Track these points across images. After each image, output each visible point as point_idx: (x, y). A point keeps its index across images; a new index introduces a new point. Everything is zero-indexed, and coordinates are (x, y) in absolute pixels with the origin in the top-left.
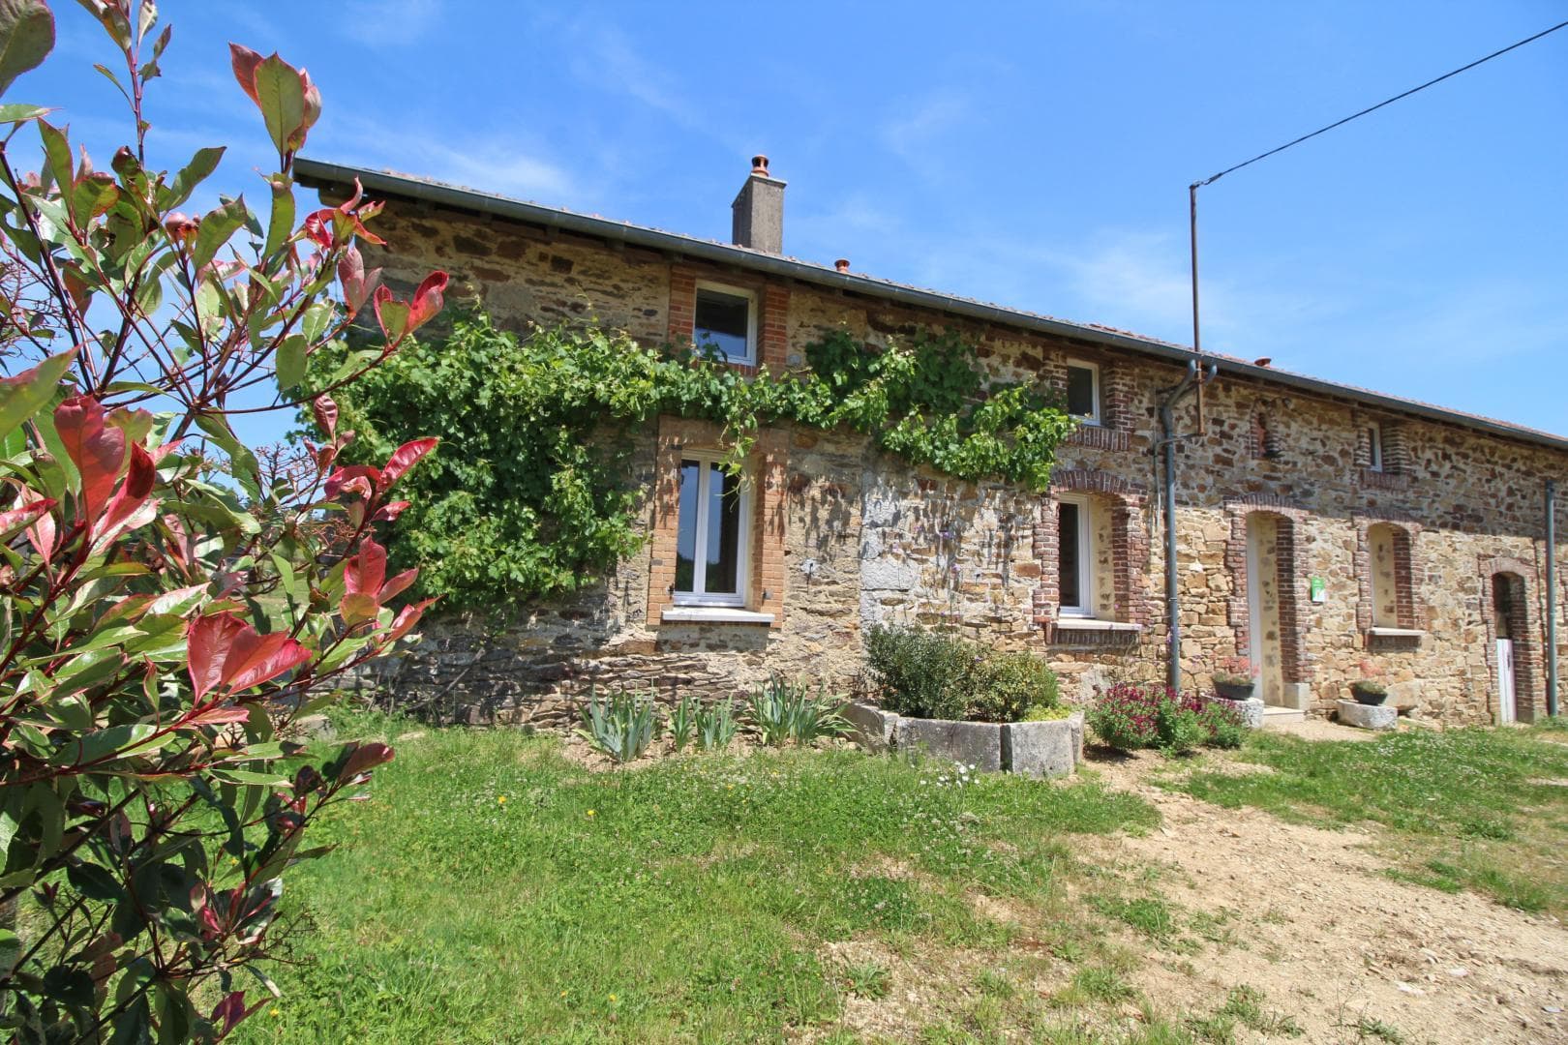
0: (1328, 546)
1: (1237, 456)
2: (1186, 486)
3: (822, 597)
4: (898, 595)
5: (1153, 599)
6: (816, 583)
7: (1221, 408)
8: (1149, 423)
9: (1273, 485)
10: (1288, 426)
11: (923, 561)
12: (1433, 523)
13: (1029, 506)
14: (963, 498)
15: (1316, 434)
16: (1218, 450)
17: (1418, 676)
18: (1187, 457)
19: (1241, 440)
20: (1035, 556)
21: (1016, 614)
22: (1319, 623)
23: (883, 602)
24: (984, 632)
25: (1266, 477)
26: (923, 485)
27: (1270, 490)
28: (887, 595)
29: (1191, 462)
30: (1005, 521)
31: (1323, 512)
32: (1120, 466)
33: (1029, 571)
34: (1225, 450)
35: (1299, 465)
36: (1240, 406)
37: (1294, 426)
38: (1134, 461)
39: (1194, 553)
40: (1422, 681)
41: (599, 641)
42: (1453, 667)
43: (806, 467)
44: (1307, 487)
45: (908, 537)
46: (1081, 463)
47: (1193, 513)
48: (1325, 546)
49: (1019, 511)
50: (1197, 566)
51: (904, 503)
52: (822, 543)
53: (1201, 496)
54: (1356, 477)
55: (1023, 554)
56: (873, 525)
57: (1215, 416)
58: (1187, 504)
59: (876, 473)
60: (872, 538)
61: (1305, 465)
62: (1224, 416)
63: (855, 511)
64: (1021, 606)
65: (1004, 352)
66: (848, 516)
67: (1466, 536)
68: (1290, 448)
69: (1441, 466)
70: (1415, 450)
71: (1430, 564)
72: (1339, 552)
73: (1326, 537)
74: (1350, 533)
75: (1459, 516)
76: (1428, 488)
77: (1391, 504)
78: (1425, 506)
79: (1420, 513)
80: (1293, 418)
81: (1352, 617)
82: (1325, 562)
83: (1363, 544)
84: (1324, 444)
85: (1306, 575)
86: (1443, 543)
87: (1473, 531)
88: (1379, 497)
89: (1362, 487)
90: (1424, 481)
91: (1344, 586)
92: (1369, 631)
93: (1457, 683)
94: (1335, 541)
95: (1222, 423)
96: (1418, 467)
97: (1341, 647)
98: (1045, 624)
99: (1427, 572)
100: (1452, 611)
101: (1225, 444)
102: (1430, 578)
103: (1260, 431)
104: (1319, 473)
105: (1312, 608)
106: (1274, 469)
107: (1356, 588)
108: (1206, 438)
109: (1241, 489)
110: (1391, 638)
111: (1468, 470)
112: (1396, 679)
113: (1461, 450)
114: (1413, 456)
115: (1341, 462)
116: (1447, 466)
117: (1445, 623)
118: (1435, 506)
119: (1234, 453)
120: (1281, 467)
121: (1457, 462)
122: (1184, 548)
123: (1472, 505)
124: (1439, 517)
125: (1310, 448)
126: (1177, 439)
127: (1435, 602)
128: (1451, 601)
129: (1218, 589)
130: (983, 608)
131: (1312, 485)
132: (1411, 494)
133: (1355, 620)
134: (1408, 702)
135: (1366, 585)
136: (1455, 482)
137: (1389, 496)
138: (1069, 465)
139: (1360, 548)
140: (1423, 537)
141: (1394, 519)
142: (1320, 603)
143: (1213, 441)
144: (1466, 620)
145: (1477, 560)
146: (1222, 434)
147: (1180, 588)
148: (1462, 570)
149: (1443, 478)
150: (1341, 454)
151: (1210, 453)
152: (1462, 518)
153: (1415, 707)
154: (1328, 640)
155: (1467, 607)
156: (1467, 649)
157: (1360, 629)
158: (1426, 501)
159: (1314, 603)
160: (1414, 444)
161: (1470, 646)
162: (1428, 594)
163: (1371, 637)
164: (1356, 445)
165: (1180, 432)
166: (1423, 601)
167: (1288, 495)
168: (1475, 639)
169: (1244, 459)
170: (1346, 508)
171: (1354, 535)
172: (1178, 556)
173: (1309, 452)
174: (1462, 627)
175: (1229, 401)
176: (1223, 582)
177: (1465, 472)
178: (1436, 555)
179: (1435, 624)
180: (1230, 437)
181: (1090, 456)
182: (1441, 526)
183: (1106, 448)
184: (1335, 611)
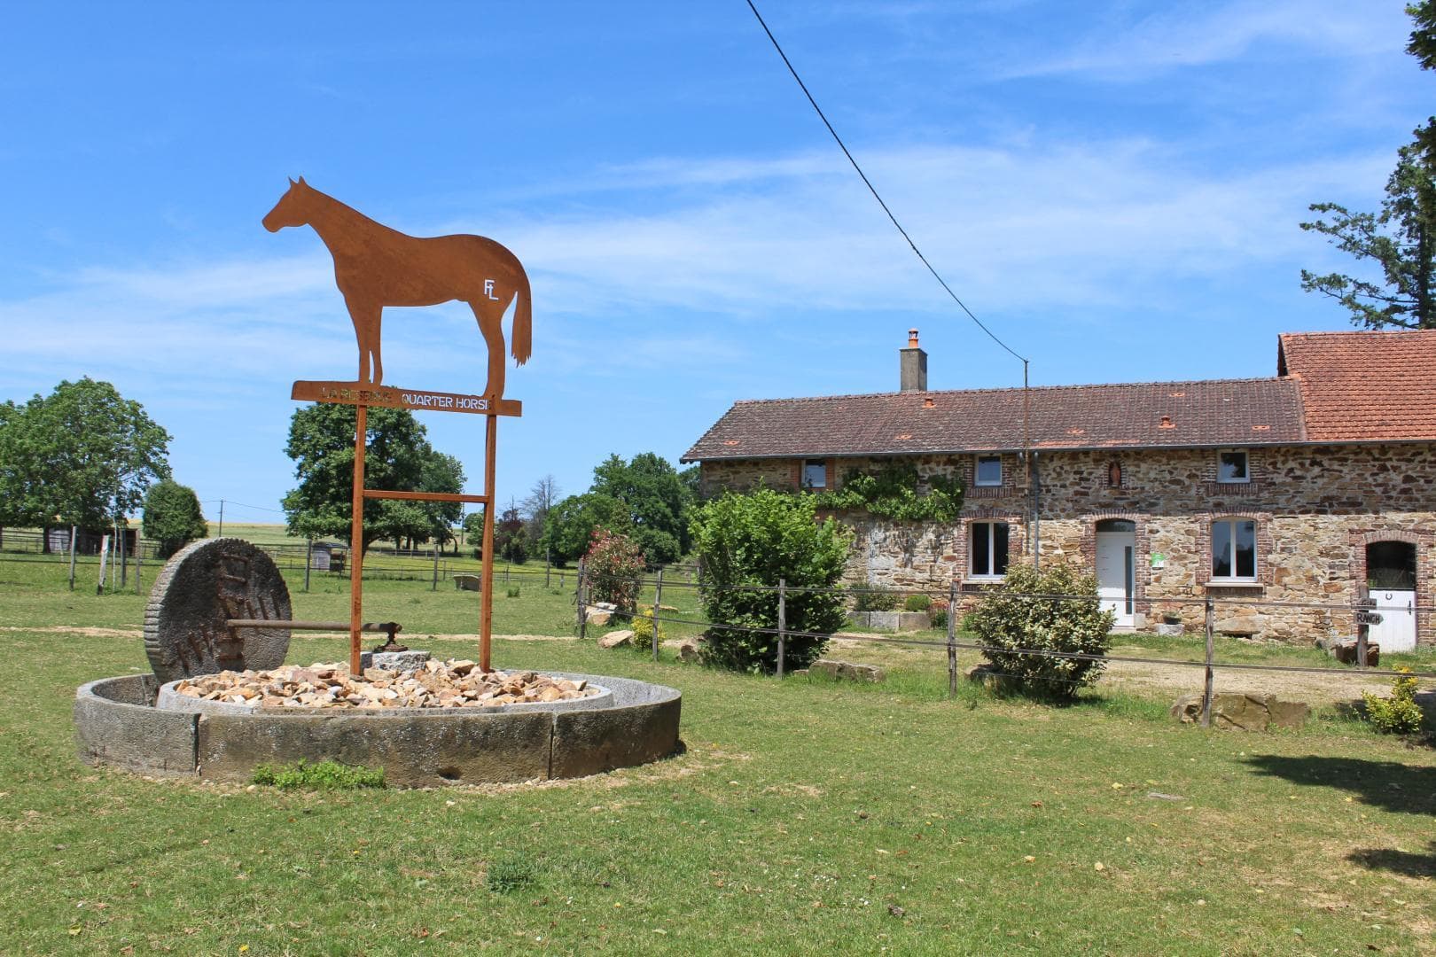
0: (1171, 535)
1: (1092, 490)
2: (1051, 510)
3: (853, 572)
4: (884, 572)
6: (850, 567)
7: (1081, 466)
9: (1121, 503)
10: (1138, 466)
11: (896, 557)
12: (1292, 512)
13: (951, 529)
14: (917, 529)
15: (1163, 468)
16: (1077, 488)
17: (1260, 613)
18: (1053, 495)
19: (1097, 480)
20: (954, 552)
21: (944, 578)
22: (1158, 580)
23: (880, 574)
24: (926, 586)
25: (1116, 499)
26: (897, 526)
27: (1119, 505)
28: (880, 571)
29: (1055, 497)
30: (938, 538)
31: (1166, 514)
32: (1006, 505)
33: (951, 559)
34: (1083, 488)
35: (1147, 489)
36: (1096, 463)
37: (1144, 467)
38: (1015, 501)
39: (1055, 544)
40: (1266, 617)
42: (1306, 608)
43: (845, 523)
44: (1152, 500)
45: (891, 547)
46: (982, 506)
47: (1056, 524)
48: (1168, 534)
49: (945, 532)
50: (1060, 551)
51: (888, 534)
53: (1063, 514)
54: (1202, 490)
55: (948, 551)
56: (876, 543)
57: (1076, 470)
58: (1052, 519)
59: (875, 522)
60: (874, 548)
61: (1153, 488)
62: (1083, 469)
63: (867, 538)
64: (947, 575)
65: (939, 462)
66: (864, 540)
67: (1335, 518)
68: (1139, 479)
69: (1307, 470)
70: (1274, 464)
71: (1283, 540)
72: (1181, 537)
73: (1169, 529)
74: (1192, 525)
75: (1327, 504)
76: (1288, 488)
77: (1241, 503)
78: (1282, 500)
79: (1275, 506)
80: (1143, 460)
81: (1190, 576)
82: (1167, 544)
83: (1205, 531)
84: (1171, 473)
85: (1148, 553)
86: (1303, 524)
87: (1346, 513)
88: (1226, 500)
89: (1208, 495)
90: (1283, 484)
91: (1185, 558)
92: (1207, 584)
93: (1311, 619)
94: (1177, 531)
95: (1082, 473)
96: (1276, 475)
97: (1179, 594)
98: (958, 582)
99: (1280, 545)
100: (1307, 571)
101: (1083, 484)
102: (1283, 550)
103: (1115, 473)
104: (1166, 492)
105: (1152, 571)
106: (1125, 493)
107: (1197, 558)
108: (1068, 483)
109: (1093, 507)
110: (1230, 588)
111: (1345, 470)
112: (1237, 614)
113: (1336, 456)
114: (1270, 468)
115: (1187, 482)
116: (1317, 470)
117: (1299, 579)
118: (1296, 499)
119: (1090, 488)
120: (1130, 491)
121: (1330, 465)
122: (1049, 543)
123: (1347, 495)
124: (1299, 507)
125: (1158, 477)
126: (1047, 486)
127: (1289, 564)
128: (1308, 564)
129: (1074, 562)
130: (927, 575)
131: (1158, 499)
132: (1265, 495)
133: (1194, 578)
134: (1248, 629)
135: (1205, 556)
136: (1325, 480)
137: (1239, 498)
138: (974, 508)
139: (1202, 534)
140: (1276, 522)
141: (1240, 512)
142: (1160, 569)
143: (1072, 484)
144: (1327, 576)
145: (1348, 535)
146: (1081, 479)
147: (1046, 563)
148: (1326, 542)
149: (1309, 479)
150: (1189, 477)
151: (1071, 491)
152: (1331, 505)
153: (1257, 632)
154: (1166, 589)
155: (1330, 567)
156: (1327, 596)
157: (1198, 583)
158: (1285, 497)
159: (1154, 569)
160: (1272, 460)
161: (1331, 595)
162: (1279, 560)
163: (1208, 588)
164: (1204, 469)
165: (1049, 482)
166: (1271, 564)
167: (1134, 506)
168: (1339, 590)
169: (1098, 491)
170: (1190, 510)
171: (1196, 527)
172: (1044, 546)
173: (1156, 479)
174: (1322, 581)
175: (1087, 460)
176: (1079, 560)
177: (1341, 471)
178: (1293, 533)
179: (1286, 580)
180: (1089, 480)
181: (988, 502)
182: (1302, 513)
183: (997, 497)
184: (1175, 572)
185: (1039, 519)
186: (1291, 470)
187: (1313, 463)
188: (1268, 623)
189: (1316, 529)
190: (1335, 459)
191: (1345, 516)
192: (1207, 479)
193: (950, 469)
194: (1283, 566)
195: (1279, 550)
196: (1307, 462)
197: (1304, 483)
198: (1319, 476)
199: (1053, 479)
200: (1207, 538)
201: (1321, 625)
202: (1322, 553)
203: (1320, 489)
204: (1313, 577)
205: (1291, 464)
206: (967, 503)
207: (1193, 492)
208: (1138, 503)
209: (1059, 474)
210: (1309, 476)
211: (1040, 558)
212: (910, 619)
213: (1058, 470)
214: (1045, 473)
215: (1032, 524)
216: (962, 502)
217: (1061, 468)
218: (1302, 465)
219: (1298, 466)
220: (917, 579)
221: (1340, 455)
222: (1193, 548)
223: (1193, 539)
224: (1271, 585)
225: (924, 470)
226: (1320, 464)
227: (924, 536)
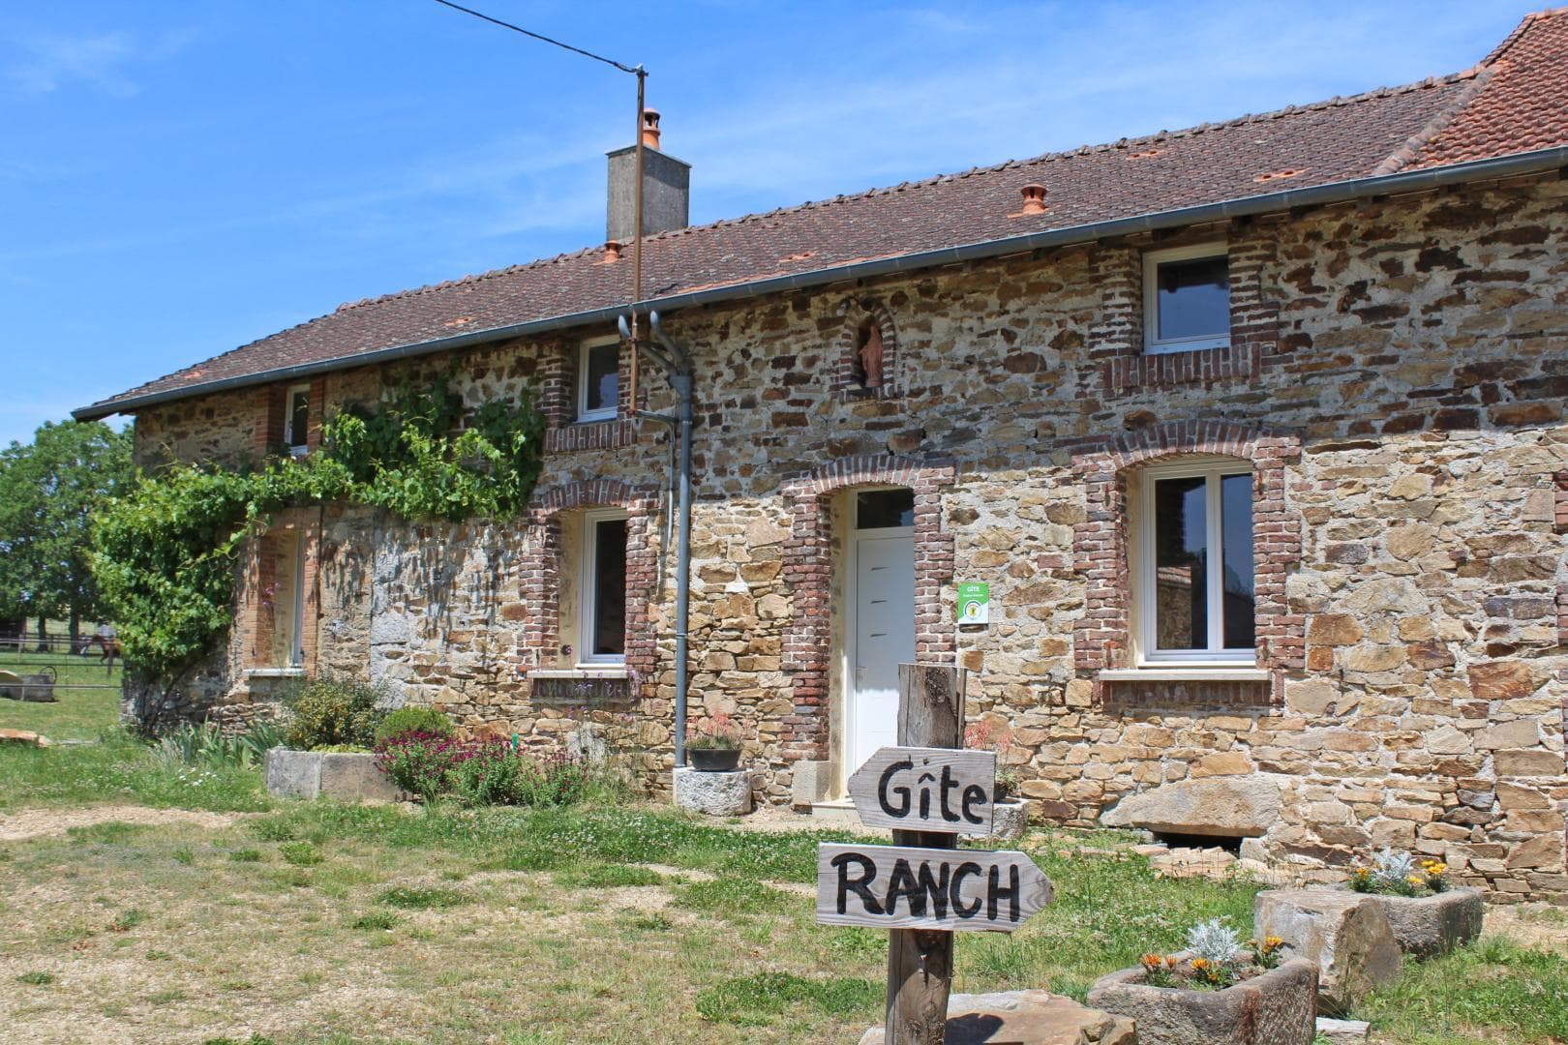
0: (1007, 524)
1: (814, 407)
2: (721, 472)
3: (344, 653)
4: (398, 648)
5: (663, 637)
6: (340, 641)
7: (790, 339)
8: (670, 397)
9: (882, 437)
10: (926, 327)
11: (418, 612)
12: (1362, 427)
13: (518, 537)
14: (456, 540)
15: (991, 323)
16: (780, 405)
17: (1265, 767)
18: (726, 429)
19: (826, 378)
20: (523, 595)
21: (501, 663)
22: (974, 662)
23: (389, 656)
24: (470, 683)
25: (871, 427)
26: (421, 535)
27: (877, 447)
28: (389, 648)
29: (729, 436)
30: (493, 560)
31: (997, 461)
32: (626, 466)
33: (516, 613)
34: (793, 403)
35: (947, 390)
36: (825, 324)
37: (940, 325)
38: (647, 454)
39: (729, 568)
40: (1284, 781)
41: (223, 693)
42: (1412, 753)
43: (336, 536)
44: (961, 424)
45: (408, 588)
46: (578, 473)
47: (730, 509)
48: (1000, 522)
49: (507, 546)
50: (739, 586)
51: (406, 555)
52: (347, 601)
53: (746, 482)
54: (1094, 379)
55: (510, 595)
56: (383, 580)
57: (778, 354)
58: (722, 497)
59: (384, 530)
60: (380, 591)
61: (961, 387)
62: (794, 350)
63: (368, 570)
64: (507, 654)
65: (499, 364)
66: (363, 575)
67: (1504, 439)
68: (929, 365)
69: (1411, 285)
70: (1303, 276)
71: (1334, 523)
72: (1036, 529)
73: (1003, 506)
74: (1065, 491)
75: (1476, 392)
76: (1348, 350)
77: (1206, 412)
78: (1329, 392)
79: (1308, 412)
80: (939, 310)
81: (1056, 648)
82: (999, 551)
83: (1101, 507)
84: (1009, 336)
85: (946, 580)
86: (1395, 469)
87: (1545, 417)
88: (1162, 405)
89: (1110, 396)
90: (1334, 337)
91: (1046, 592)
92: (1106, 674)
93: (1427, 789)
94: (1024, 511)
95: (790, 362)
96: (1310, 311)
97: (1031, 705)
98: (523, 673)
99: (1324, 541)
100: (1415, 624)
101: (794, 393)
102: (1333, 555)
103: (869, 353)
104: (994, 394)
105: (959, 636)
106: (888, 410)
107: (1079, 592)
108: (758, 393)
109: (815, 457)
110: (1171, 685)
111: (1538, 269)
112: (1193, 770)
113: (1506, 226)
114: (1293, 290)
115: (1053, 360)
116: (1441, 280)
117: (1386, 651)
118: (1374, 385)
119: (810, 402)
120: (905, 402)
121: (1486, 259)
122: (714, 562)
123: (1546, 354)
124: (1385, 409)
125: (978, 352)
126: (712, 407)
127: (1350, 605)
128: (1415, 601)
129: (770, 616)
130: (470, 658)
131: (975, 418)
132: (1278, 377)
133: (1071, 654)
134: (1228, 820)
135: (1101, 586)
136: (1469, 311)
137: (1197, 395)
138: (564, 478)
139: (1092, 516)
140: (1313, 465)
141: (1201, 441)
142: (980, 627)
143: (771, 395)
144: (1481, 643)
145: (1552, 494)
146: (789, 380)
147: (706, 619)
148: (1477, 522)
149: (1416, 313)
150: (1059, 343)
151: (765, 415)
152: (1490, 395)
153: (1257, 832)
154: (995, 691)
155: (1491, 610)
156: (1482, 711)
157: (1084, 672)
158: (1338, 380)
159: (964, 628)
160: (1297, 264)
161: (1494, 707)
162: (1323, 590)
163: (1107, 684)
164: (1098, 315)
165: (718, 395)
166: (1298, 606)
167: (917, 447)
168: (1523, 689)
169: (828, 406)
170: (1059, 444)
171: (1076, 495)
172: (704, 573)
173: (970, 361)
174: (1464, 659)
175: (806, 323)
176: (781, 607)
177: (1523, 276)
178: (1363, 500)
179: (1345, 656)
180: (804, 379)
181: (589, 461)
182: (1392, 429)
183: (607, 446)
184: (1018, 638)
185: (692, 498)
186: (1358, 289)
187: (1431, 258)
188: (1290, 800)
189: (1440, 477)
190: (1496, 237)
191: (1541, 431)
192: (1104, 346)
193: (521, 382)
194: (1335, 609)
195: (1321, 557)
196: (1410, 259)
197: (1400, 329)
198: (1449, 301)
199: (728, 385)
200: (1105, 528)
201: (1462, 813)
202: (1461, 561)
203: (1451, 343)
204: (1432, 644)
205: (1358, 270)
206: (548, 470)
207: (1069, 388)
208: (922, 434)
209: (740, 371)
210: (1415, 302)
211: (694, 605)
212: (350, 770)
213: (738, 359)
214: (710, 373)
215: (677, 517)
216: (538, 467)
217: (745, 353)
218: (1392, 268)
219: (1381, 276)
220: (455, 669)
221: (1518, 221)
222: (1068, 562)
223: (1067, 535)
224: (1297, 674)
225: (473, 394)
226: (1451, 260)
227: (467, 563)
